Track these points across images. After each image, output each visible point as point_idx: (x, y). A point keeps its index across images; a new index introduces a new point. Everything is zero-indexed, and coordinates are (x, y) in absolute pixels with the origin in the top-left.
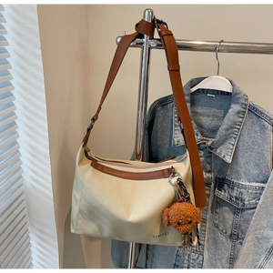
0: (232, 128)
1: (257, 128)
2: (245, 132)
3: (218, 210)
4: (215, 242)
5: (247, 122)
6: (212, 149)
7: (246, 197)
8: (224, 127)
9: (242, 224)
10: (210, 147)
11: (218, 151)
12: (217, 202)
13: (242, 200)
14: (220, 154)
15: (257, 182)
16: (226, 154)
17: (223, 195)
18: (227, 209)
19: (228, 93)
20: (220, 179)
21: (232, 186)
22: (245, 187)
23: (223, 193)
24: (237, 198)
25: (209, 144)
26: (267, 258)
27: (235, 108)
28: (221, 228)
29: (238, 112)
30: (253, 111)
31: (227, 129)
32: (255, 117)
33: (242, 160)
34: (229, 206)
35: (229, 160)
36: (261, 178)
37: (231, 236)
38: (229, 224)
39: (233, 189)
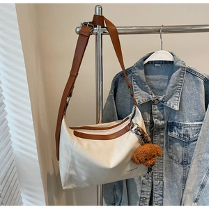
0: (176, 85)
1: (194, 83)
2: (186, 87)
3: (171, 146)
4: (171, 169)
5: (187, 80)
6: (163, 102)
7: (190, 133)
8: (171, 85)
9: (190, 153)
10: (162, 101)
11: (168, 103)
12: (170, 140)
13: (188, 136)
14: (170, 105)
15: (197, 121)
16: (174, 104)
17: (174, 134)
18: (178, 144)
19: (170, 62)
20: (170, 123)
21: (179, 127)
22: (189, 126)
23: (174, 133)
24: (184, 135)
25: (161, 99)
28: (175, 158)
29: (180, 74)
30: (190, 71)
31: (173, 87)
32: (191, 76)
33: (185, 107)
34: (179, 141)
35: (177, 108)
36: (200, 118)
37: (182, 163)
38: (180, 154)
39: (181, 129)
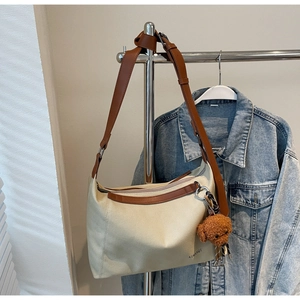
0: (241, 134)
1: (263, 130)
2: (254, 136)
3: (234, 217)
4: (236, 249)
5: (255, 126)
6: (224, 158)
7: (260, 197)
8: (233, 134)
9: (259, 224)
10: (222, 156)
11: (230, 158)
12: (233, 209)
13: (258, 201)
14: (232, 161)
15: (268, 180)
16: (238, 159)
17: (239, 200)
18: (244, 213)
19: (231, 101)
20: (232, 186)
21: (246, 190)
22: (259, 188)
23: (238, 198)
24: (252, 201)
25: (220, 153)
26: (285, 250)
27: (241, 114)
28: (240, 234)
29: (246, 118)
30: (258, 114)
31: (237, 136)
32: (260, 120)
33: (253, 163)
34: (245, 209)
35: (242, 165)
36: (272, 176)
37: (250, 239)
38: (247, 227)
39: (247, 192)
